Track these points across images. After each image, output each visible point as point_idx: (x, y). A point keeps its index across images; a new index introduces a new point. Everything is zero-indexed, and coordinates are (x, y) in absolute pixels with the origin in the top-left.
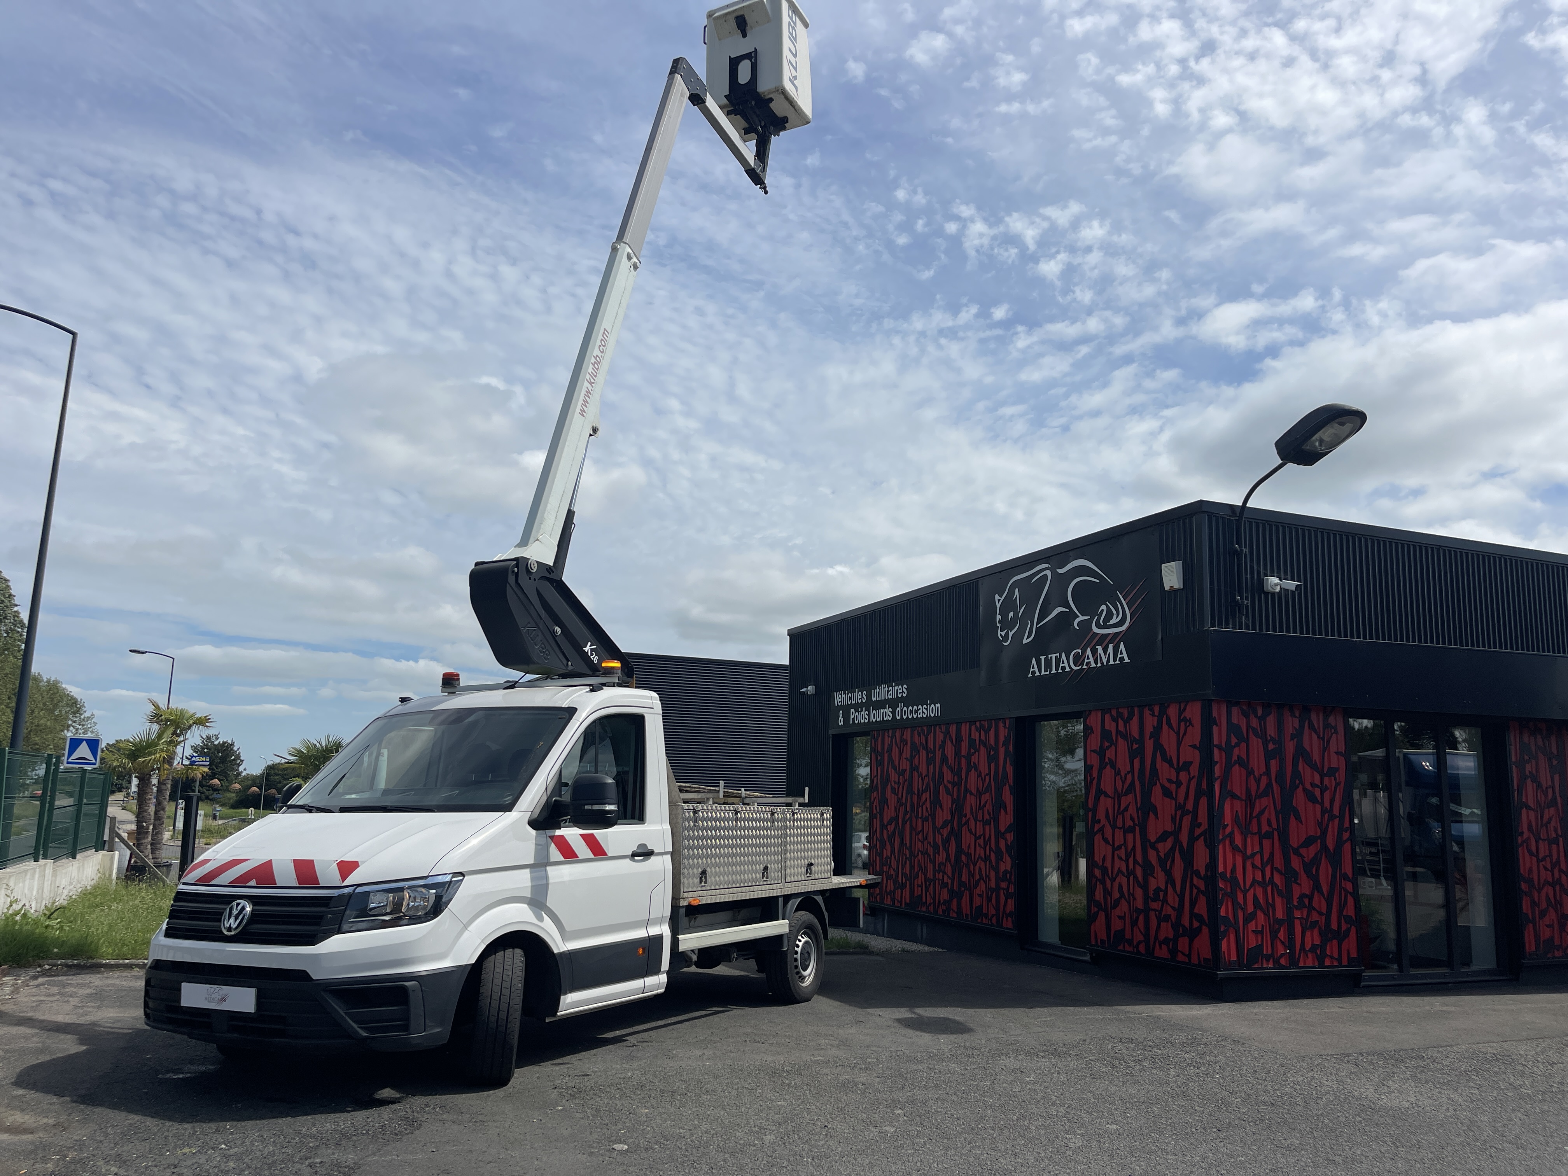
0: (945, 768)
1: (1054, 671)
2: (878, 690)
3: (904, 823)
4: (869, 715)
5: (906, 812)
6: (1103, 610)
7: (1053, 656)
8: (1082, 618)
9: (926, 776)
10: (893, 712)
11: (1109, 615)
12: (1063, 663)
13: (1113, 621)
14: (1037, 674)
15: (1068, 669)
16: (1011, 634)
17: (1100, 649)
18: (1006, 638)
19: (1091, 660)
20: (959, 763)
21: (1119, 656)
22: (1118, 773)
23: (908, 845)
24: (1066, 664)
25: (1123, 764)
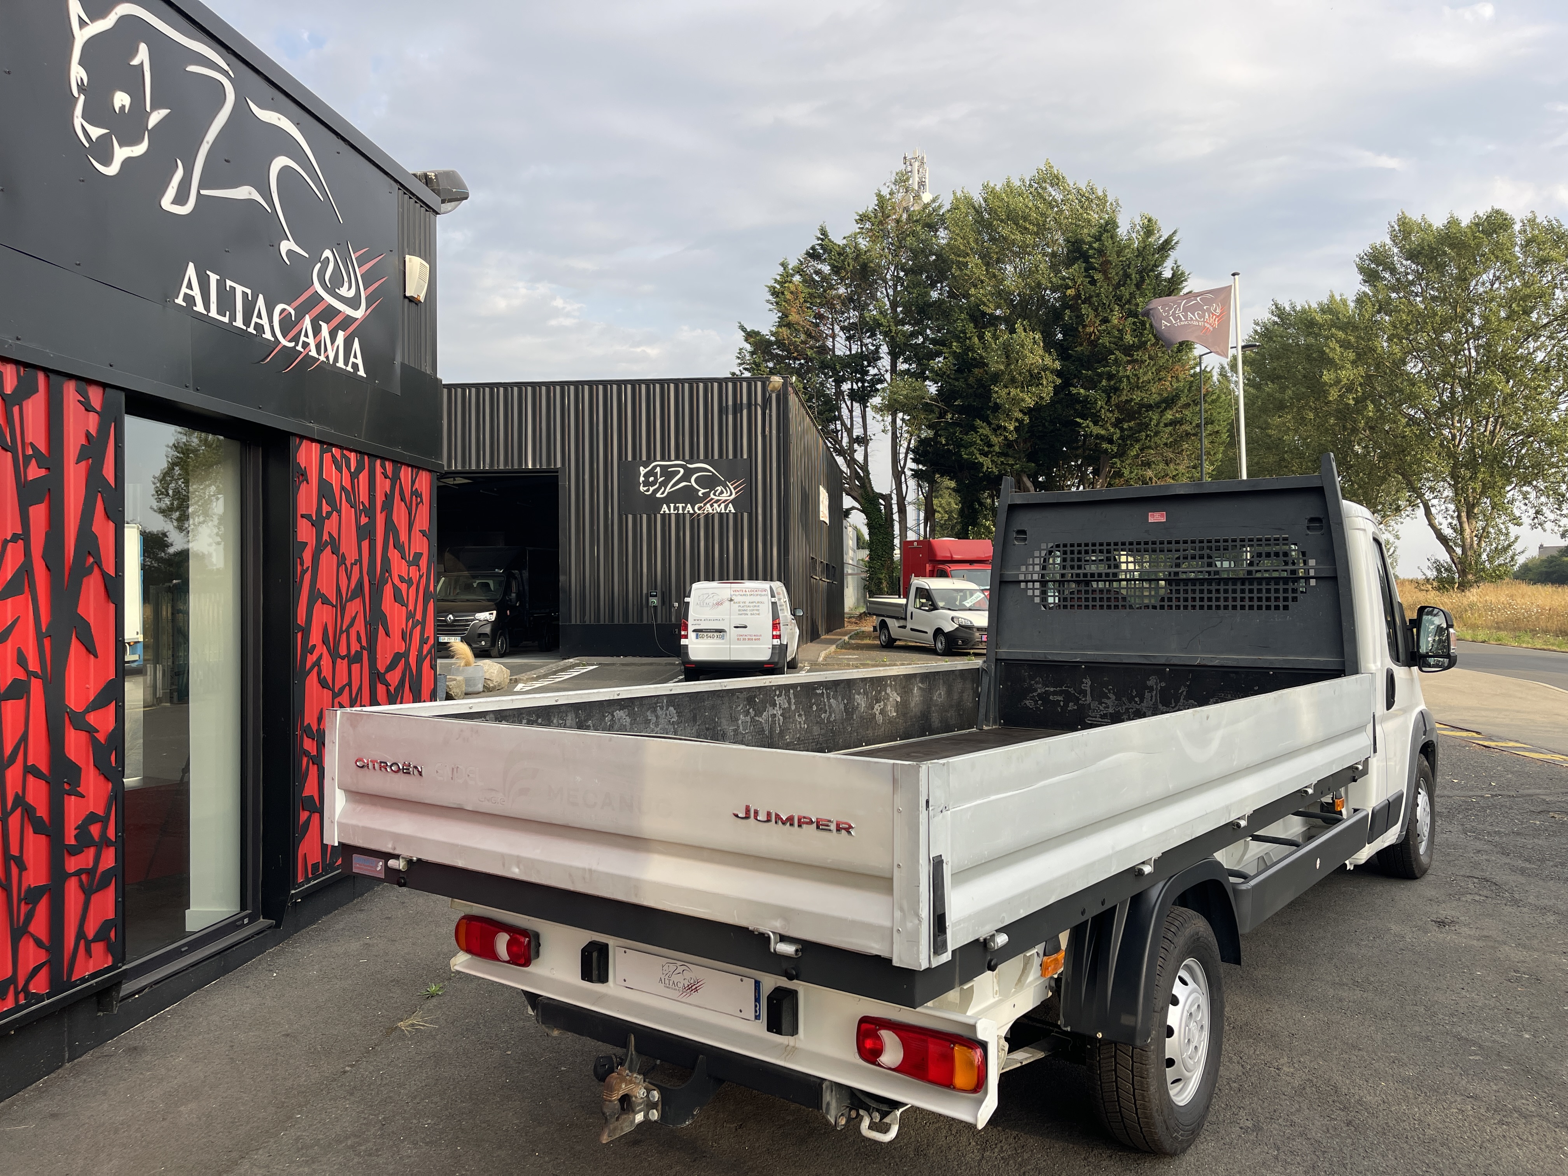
6: (328, 260)
8: (293, 245)
11: (338, 276)
13: (342, 292)
15: (268, 335)
16: (120, 154)
17: (325, 329)
18: (104, 150)
19: (311, 340)
22: (342, 561)
24: (265, 321)
25: (349, 547)
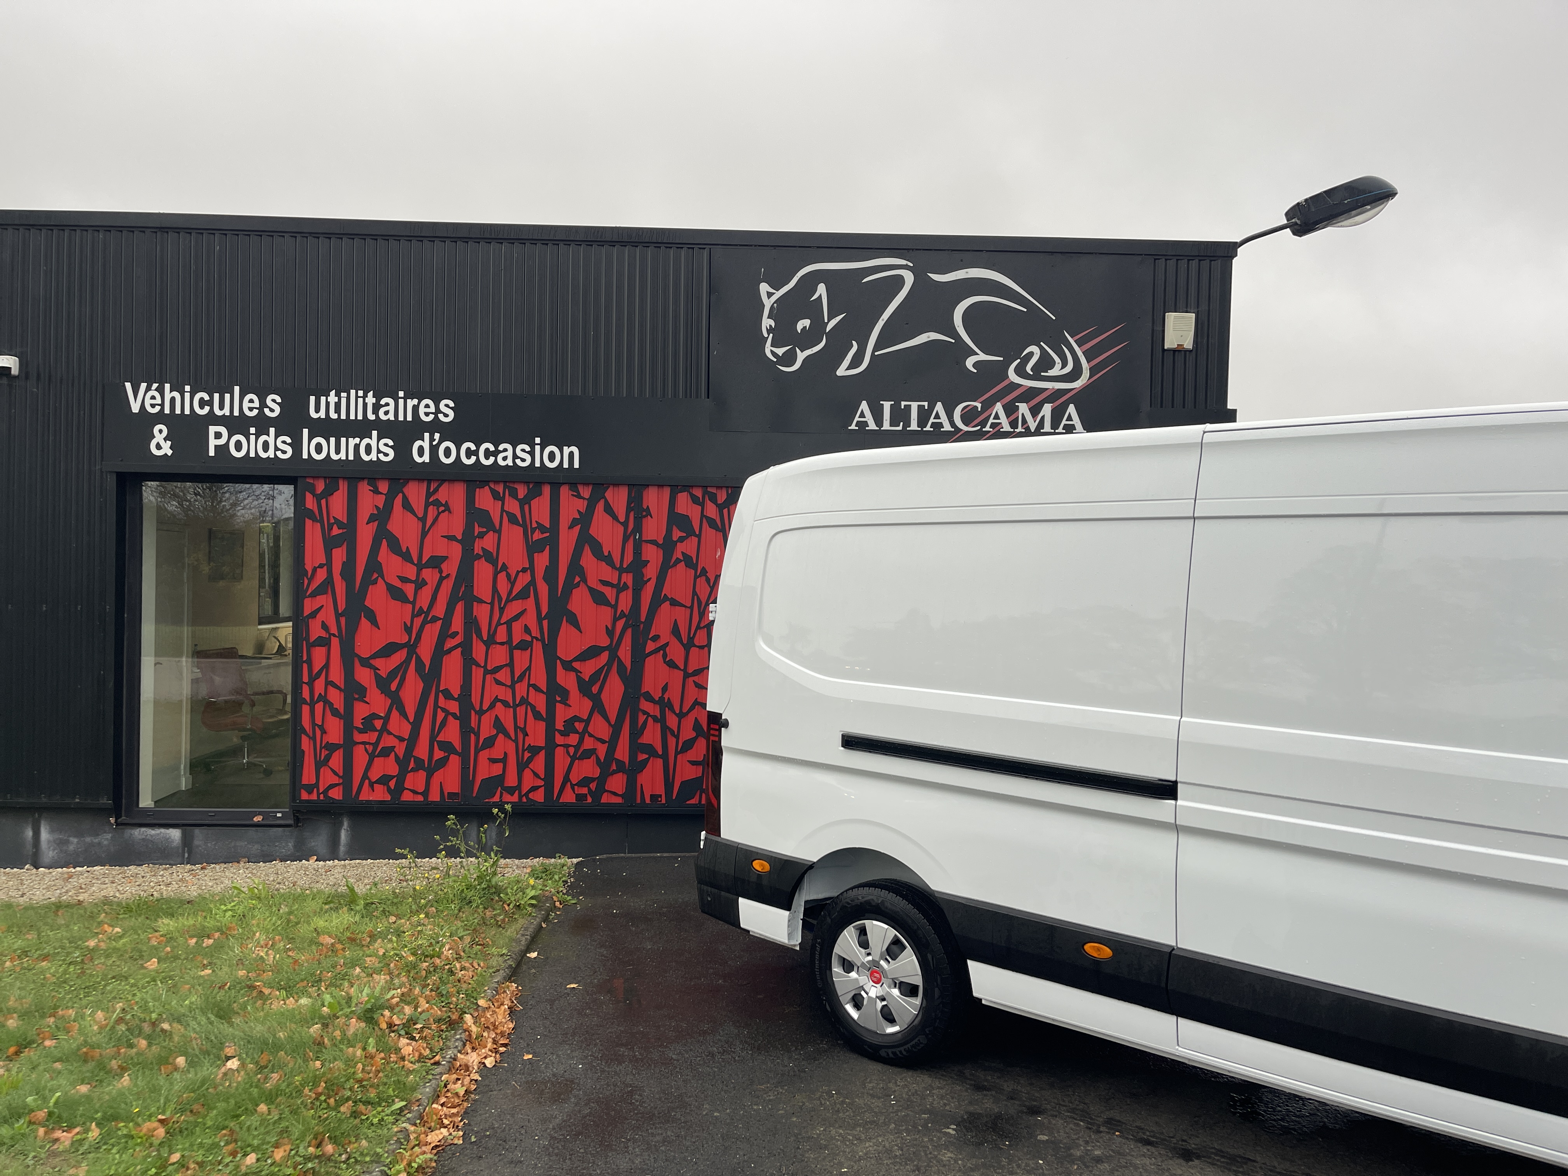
0: (588, 560)
1: (914, 426)
2: (333, 398)
3: (439, 653)
4: (296, 445)
5: (445, 634)
6: (1031, 354)
7: (914, 405)
8: (982, 357)
9: (524, 570)
10: (402, 449)
11: (1045, 363)
12: (937, 416)
13: (1051, 373)
14: (872, 426)
16: (801, 356)
18: (789, 358)
19: (1004, 421)
20: (637, 552)
21: (1064, 422)
23: (456, 692)
